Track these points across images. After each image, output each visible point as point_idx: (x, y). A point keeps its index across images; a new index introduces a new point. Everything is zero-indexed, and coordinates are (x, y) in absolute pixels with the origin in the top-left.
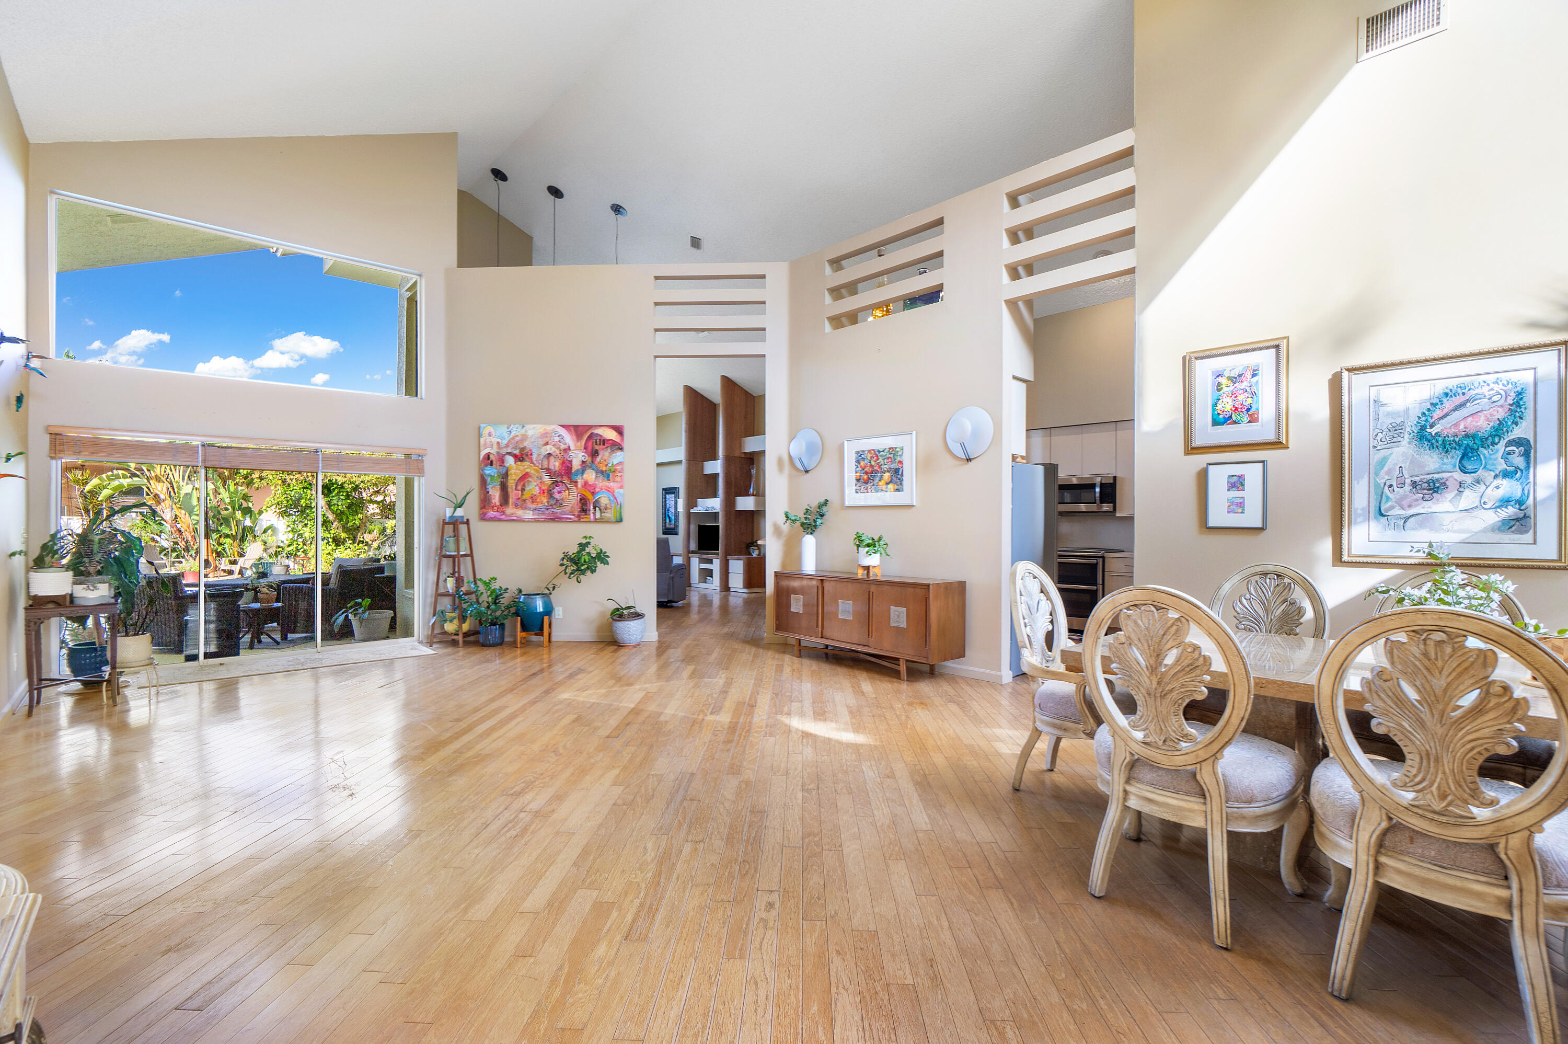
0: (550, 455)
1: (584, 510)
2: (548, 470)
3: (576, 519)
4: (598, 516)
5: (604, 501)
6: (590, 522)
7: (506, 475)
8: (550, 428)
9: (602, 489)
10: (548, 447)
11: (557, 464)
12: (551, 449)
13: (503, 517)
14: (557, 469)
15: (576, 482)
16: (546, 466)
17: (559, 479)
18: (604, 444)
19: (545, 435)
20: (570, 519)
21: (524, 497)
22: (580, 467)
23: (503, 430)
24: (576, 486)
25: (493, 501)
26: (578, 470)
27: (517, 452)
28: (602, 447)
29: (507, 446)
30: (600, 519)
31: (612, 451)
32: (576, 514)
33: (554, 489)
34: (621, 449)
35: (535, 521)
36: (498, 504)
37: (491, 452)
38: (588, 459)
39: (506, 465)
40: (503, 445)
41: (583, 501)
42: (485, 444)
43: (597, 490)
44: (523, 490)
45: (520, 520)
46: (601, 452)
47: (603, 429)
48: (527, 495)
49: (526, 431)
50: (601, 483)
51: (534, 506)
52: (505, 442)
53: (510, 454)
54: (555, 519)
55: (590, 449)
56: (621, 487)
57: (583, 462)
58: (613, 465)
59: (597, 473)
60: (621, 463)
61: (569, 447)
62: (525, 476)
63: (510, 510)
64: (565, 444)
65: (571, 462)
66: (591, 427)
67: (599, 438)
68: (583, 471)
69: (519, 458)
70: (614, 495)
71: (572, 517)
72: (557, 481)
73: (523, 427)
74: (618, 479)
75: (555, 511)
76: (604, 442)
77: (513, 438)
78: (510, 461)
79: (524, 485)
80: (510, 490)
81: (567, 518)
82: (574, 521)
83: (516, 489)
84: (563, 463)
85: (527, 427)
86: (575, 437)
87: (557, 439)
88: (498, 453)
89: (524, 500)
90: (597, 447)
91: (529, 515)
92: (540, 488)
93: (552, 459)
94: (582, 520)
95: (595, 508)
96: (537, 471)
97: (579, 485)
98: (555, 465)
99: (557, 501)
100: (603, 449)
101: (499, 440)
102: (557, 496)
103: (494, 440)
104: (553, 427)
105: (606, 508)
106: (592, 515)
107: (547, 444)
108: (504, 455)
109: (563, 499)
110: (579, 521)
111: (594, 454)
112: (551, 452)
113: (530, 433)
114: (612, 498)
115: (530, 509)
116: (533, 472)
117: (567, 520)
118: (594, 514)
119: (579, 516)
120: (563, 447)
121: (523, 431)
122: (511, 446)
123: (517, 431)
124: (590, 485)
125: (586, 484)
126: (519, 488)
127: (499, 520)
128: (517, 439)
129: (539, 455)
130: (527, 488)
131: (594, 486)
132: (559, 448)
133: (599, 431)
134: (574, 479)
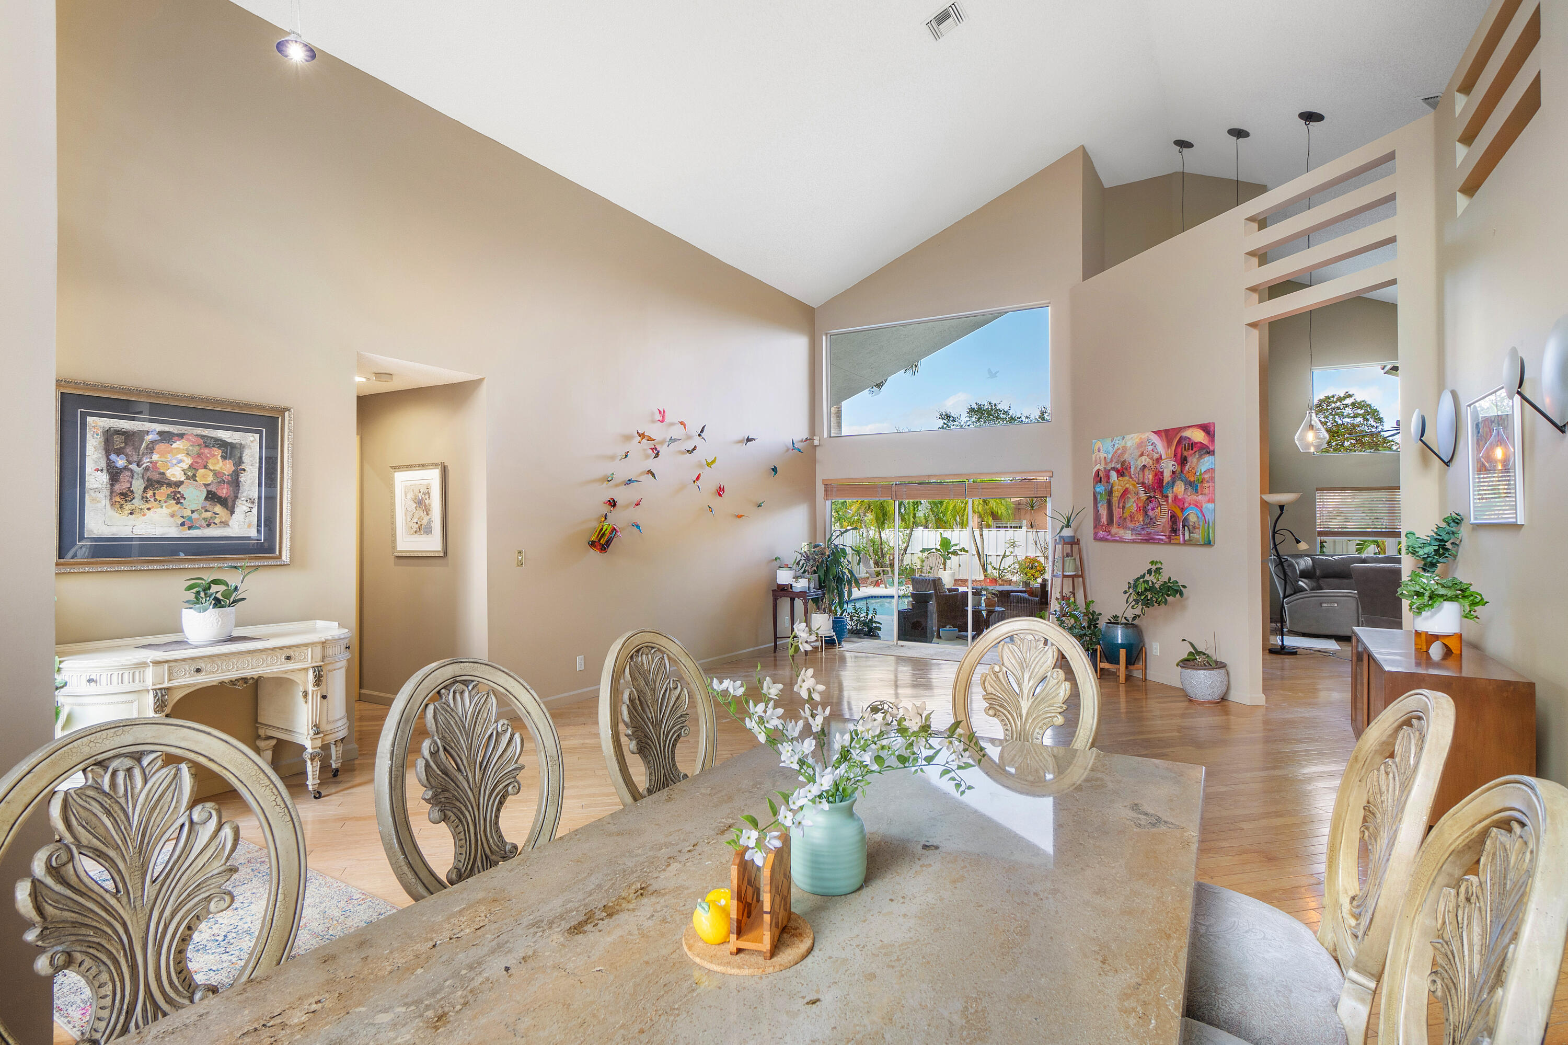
0: (1144, 466)
1: (1174, 531)
2: (1143, 484)
3: (1167, 540)
4: (1187, 537)
5: (1193, 519)
6: (1179, 544)
7: (1110, 493)
8: (1144, 436)
9: (1190, 504)
10: (1143, 458)
11: (1151, 477)
12: (1145, 460)
13: (1109, 537)
14: (1151, 482)
15: (1167, 497)
16: (1141, 480)
17: (1152, 495)
18: (1192, 449)
19: (1141, 444)
20: (1162, 540)
21: (1125, 515)
22: (1170, 479)
23: (1108, 443)
24: (1167, 501)
25: (1102, 520)
26: (1168, 483)
27: (1119, 466)
28: (1190, 452)
29: (1112, 461)
30: (1190, 540)
31: (1201, 457)
32: (1167, 534)
33: (1148, 505)
34: (1211, 453)
35: (1133, 541)
36: (1105, 523)
37: (1101, 468)
38: (1177, 468)
39: (1111, 481)
40: (1108, 460)
41: (1173, 518)
42: (1096, 461)
43: (1186, 505)
44: (1124, 507)
45: (1122, 541)
46: (1189, 459)
47: (1191, 429)
48: (1127, 514)
49: (1126, 443)
50: (1190, 498)
51: (1131, 525)
52: (1110, 456)
53: (1113, 469)
54: (1149, 540)
55: (1179, 457)
56: (1211, 500)
57: (1173, 472)
58: (1201, 474)
59: (1185, 485)
60: (1211, 470)
61: (1161, 456)
62: (1126, 492)
63: (1114, 530)
64: (1157, 453)
65: (1162, 473)
66: (1180, 430)
67: (1187, 442)
68: (1173, 482)
69: (1121, 473)
70: (1202, 511)
71: (1164, 537)
72: (1150, 496)
73: (1124, 438)
74: (1206, 491)
75: (1149, 530)
76: (1192, 445)
77: (1116, 452)
78: (1114, 475)
79: (1124, 502)
80: (1114, 508)
81: (1160, 539)
82: (1166, 543)
83: (1119, 507)
84: (1156, 475)
85: (1128, 437)
86: (1165, 444)
87: (1150, 448)
88: (1105, 468)
89: (1125, 519)
90: (1185, 453)
91: (1128, 535)
92: (1137, 505)
93: (1147, 471)
94: (1172, 541)
95: (1184, 527)
96: (1134, 486)
97: (1170, 501)
98: (1149, 477)
99: (1151, 519)
100: (1191, 455)
101: (1106, 455)
102: (1151, 513)
103: (1102, 455)
104: (1147, 434)
105: (1194, 528)
106: (1181, 536)
107: (1142, 455)
108: (1109, 471)
109: (1156, 517)
110: (1170, 543)
111: (1183, 461)
112: (1146, 464)
113: (1129, 444)
114: (1200, 515)
115: (1129, 529)
116: (1131, 487)
117: (1160, 542)
118: (1184, 535)
119: (1169, 537)
120: (1156, 456)
121: (1123, 444)
122: (1115, 460)
123: (1119, 443)
124: (1180, 500)
125: (1176, 498)
126: (1121, 505)
127: (1106, 540)
128: (1119, 452)
129: (1136, 468)
130: (1127, 506)
131: (1182, 501)
132: (1152, 458)
133: (1187, 434)
134: (1165, 494)
